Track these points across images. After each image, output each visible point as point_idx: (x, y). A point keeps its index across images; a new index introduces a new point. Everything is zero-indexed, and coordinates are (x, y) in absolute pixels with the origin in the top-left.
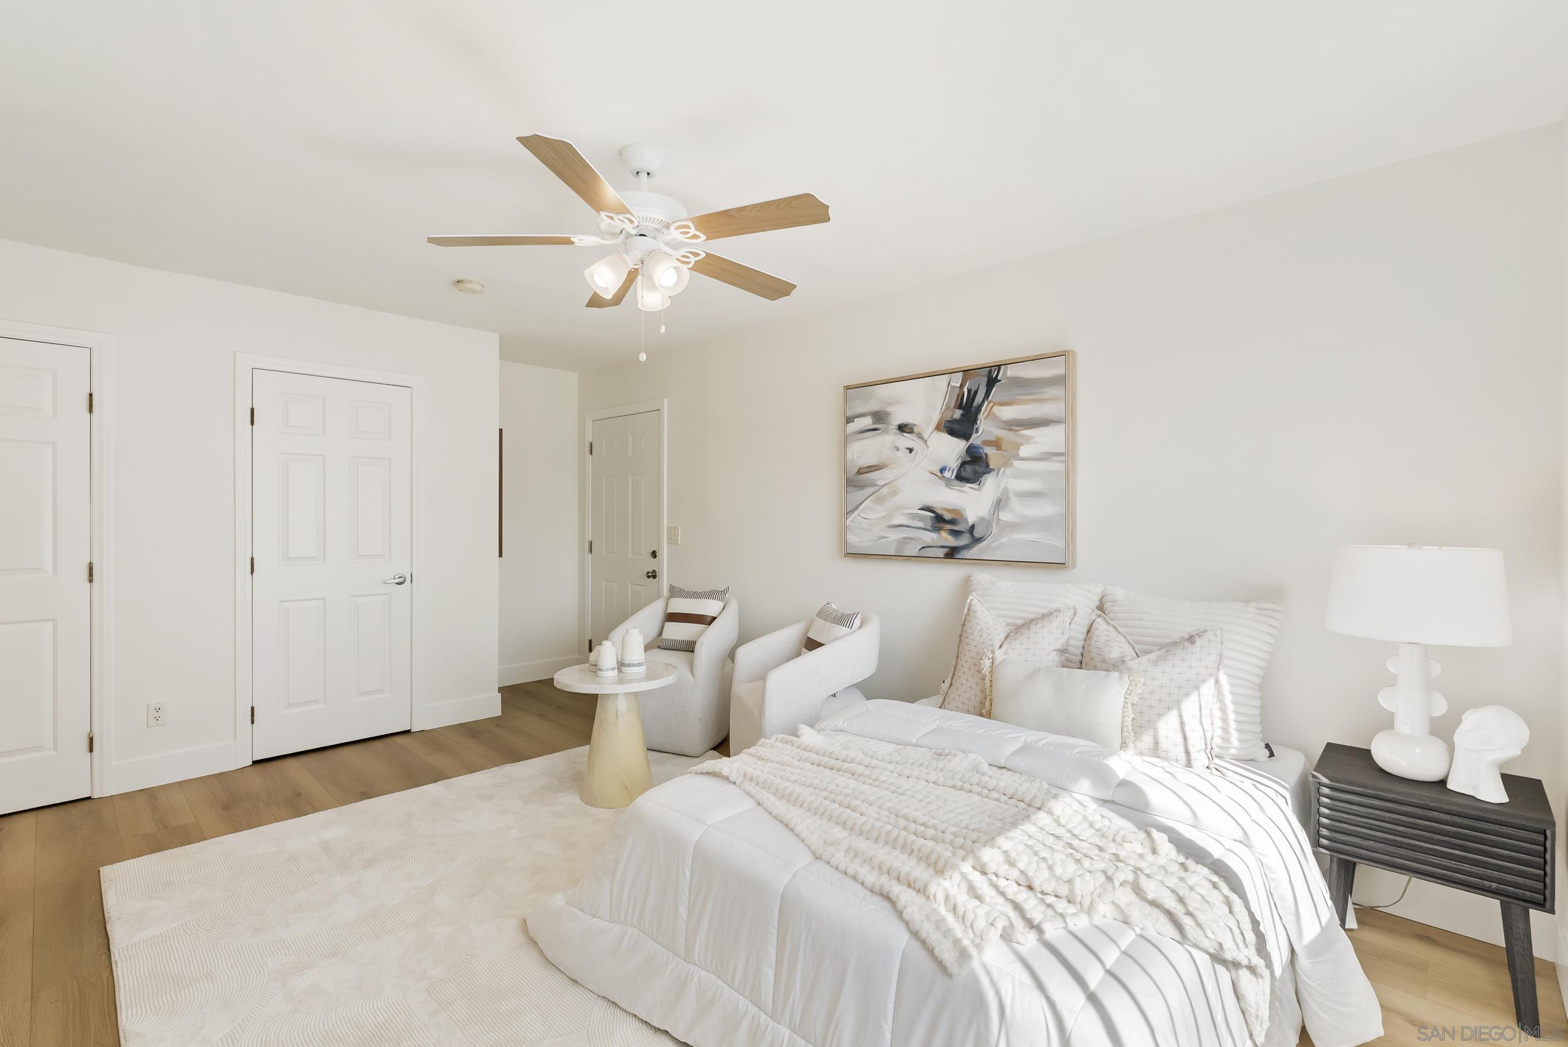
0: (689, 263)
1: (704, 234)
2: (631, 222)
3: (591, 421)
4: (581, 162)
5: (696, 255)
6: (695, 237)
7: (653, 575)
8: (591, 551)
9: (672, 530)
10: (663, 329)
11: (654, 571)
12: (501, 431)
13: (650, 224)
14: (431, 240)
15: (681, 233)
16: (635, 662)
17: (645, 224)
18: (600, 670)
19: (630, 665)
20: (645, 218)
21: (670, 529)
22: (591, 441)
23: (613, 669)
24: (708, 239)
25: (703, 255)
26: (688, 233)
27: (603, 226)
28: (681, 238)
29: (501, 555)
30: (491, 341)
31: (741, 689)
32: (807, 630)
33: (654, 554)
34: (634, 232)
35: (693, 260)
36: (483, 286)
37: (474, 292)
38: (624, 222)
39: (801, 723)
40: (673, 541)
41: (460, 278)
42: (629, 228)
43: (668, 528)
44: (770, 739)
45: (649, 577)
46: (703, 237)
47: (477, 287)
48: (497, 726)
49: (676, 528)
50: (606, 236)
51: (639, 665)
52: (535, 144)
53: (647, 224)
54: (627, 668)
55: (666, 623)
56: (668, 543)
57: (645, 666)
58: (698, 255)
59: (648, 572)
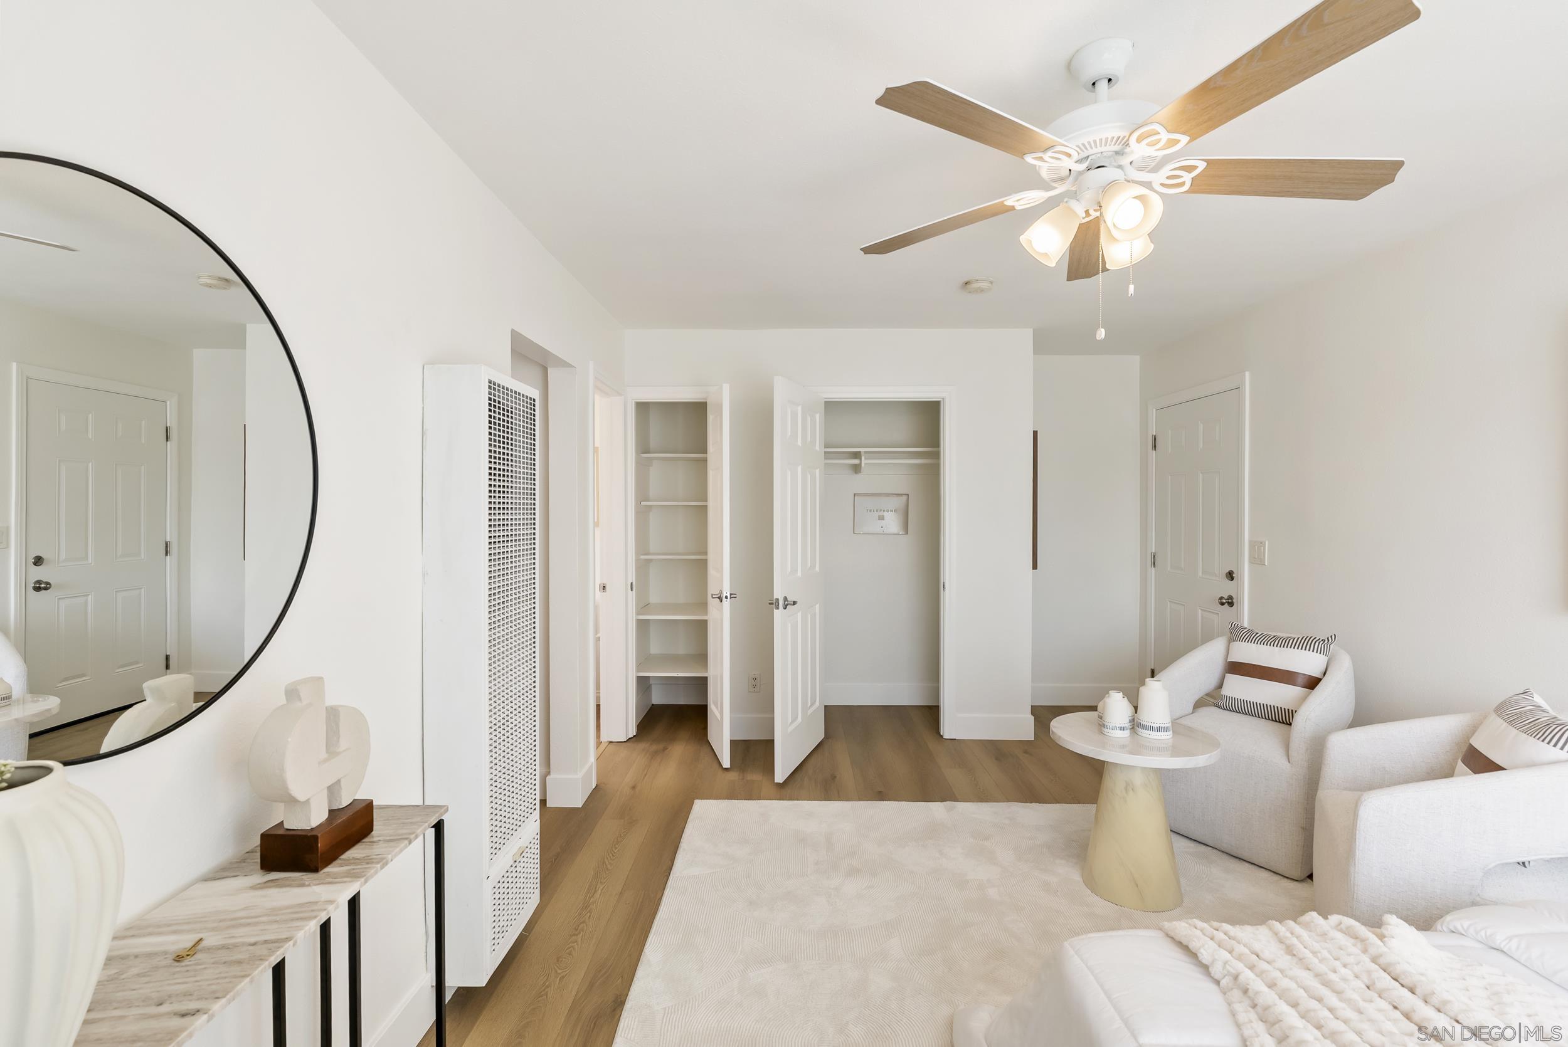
0: (1183, 184)
1: (1184, 133)
2: (1069, 155)
3: (1154, 410)
4: (956, 101)
5: (1189, 169)
6: (1173, 142)
7: (1230, 602)
8: (1154, 564)
9: (1257, 547)
10: (1132, 288)
11: (1230, 597)
12: (1035, 433)
13: (1103, 149)
14: (867, 250)
15: (1147, 145)
16: (1155, 725)
17: (1095, 150)
18: (1105, 726)
19: (1148, 728)
20: (1092, 143)
21: (1252, 544)
22: (1154, 434)
23: (1123, 729)
24: (1193, 139)
25: (1202, 166)
26: (1159, 141)
27: (1044, 174)
28: (1151, 152)
29: (1035, 567)
30: (1026, 336)
31: (1329, 797)
32: (1473, 730)
33: (1230, 576)
34: (1082, 167)
35: (1187, 178)
36: (991, 283)
37: (982, 290)
38: (1059, 159)
39: (1391, 913)
40: (1257, 560)
41: (966, 280)
42: (1068, 163)
43: (1250, 542)
44: (1326, 918)
45: (1222, 604)
46: (1184, 139)
47: (984, 285)
48: (1026, 752)
49: (1262, 543)
50: (1054, 185)
51: (1159, 729)
52: (895, 99)
53: (1099, 149)
54: (1144, 731)
55: (1227, 675)
56: (1251, 562)
57: (1171, 732)
58: (1195, 167)
59: (1221, 598)
